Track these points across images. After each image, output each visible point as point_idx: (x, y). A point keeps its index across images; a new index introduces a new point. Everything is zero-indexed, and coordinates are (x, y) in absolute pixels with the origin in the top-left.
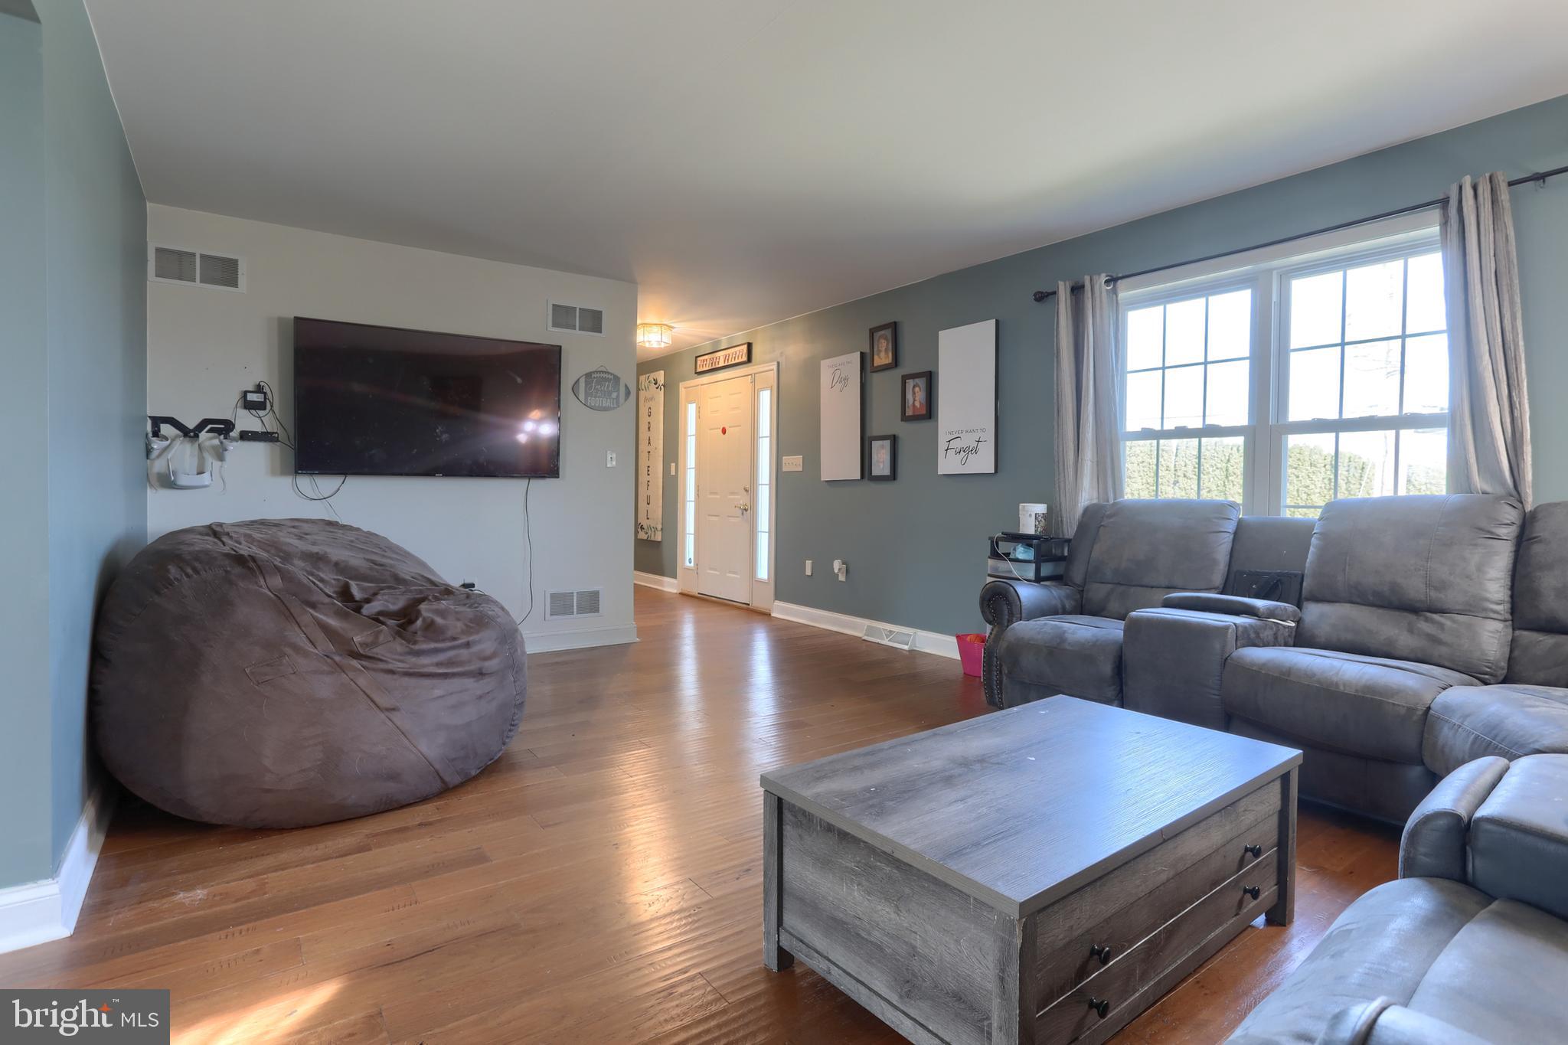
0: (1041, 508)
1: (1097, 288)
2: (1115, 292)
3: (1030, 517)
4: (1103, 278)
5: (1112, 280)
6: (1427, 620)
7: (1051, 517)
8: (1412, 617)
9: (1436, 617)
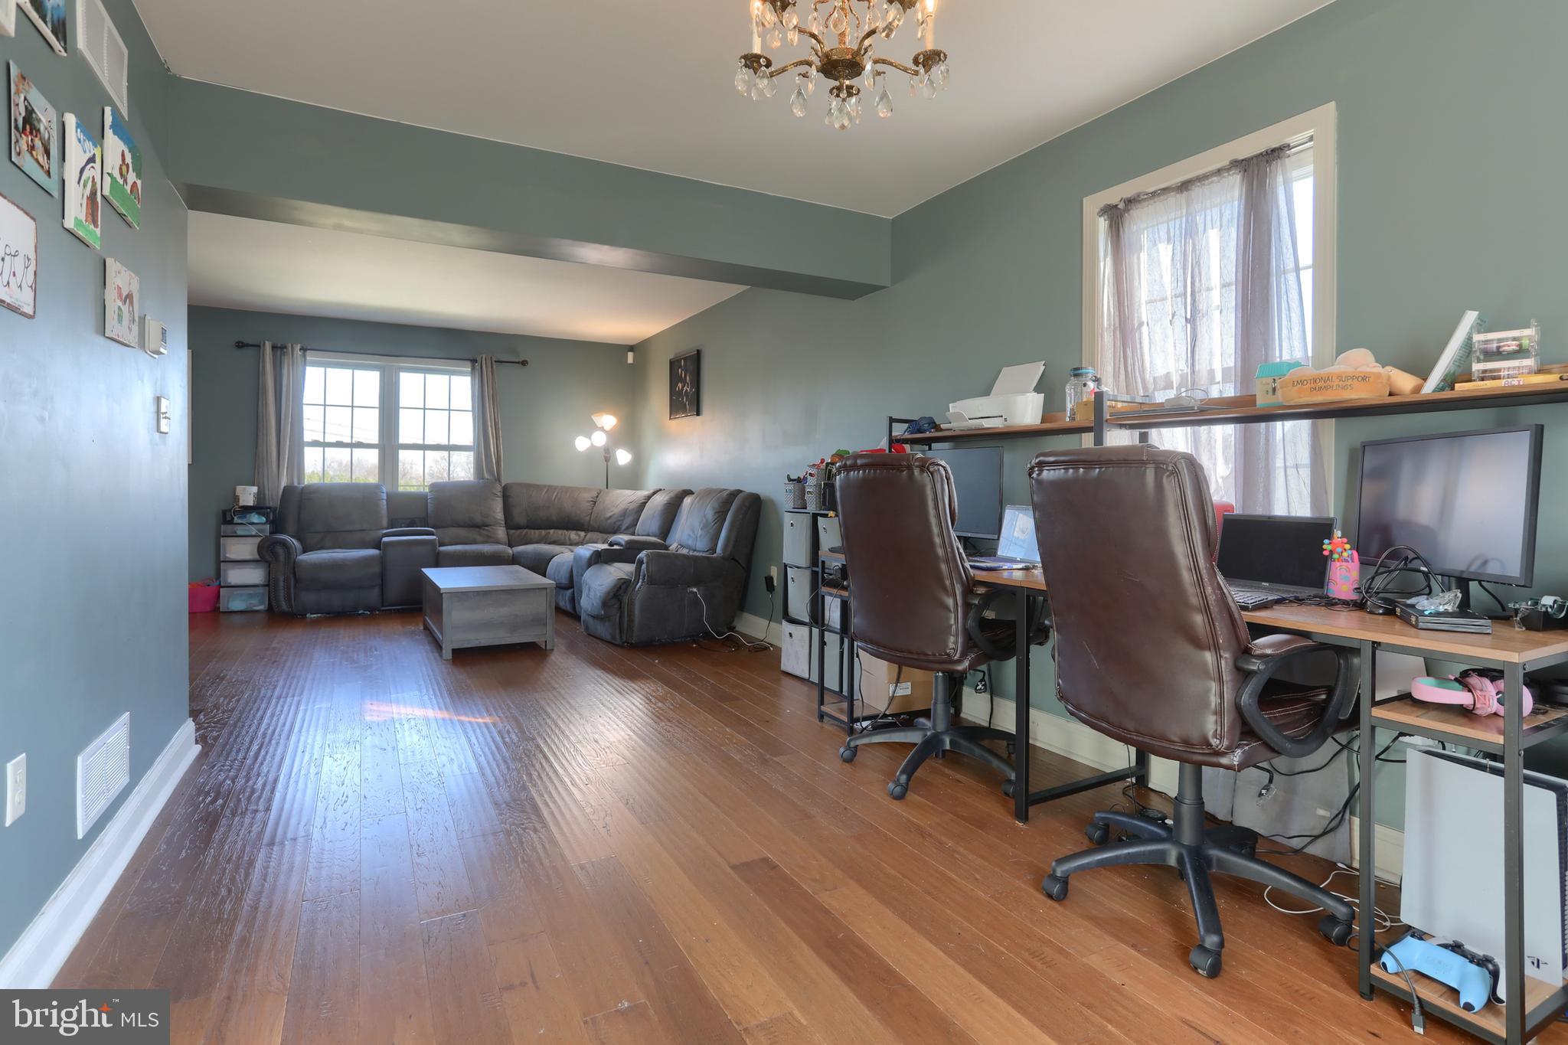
0: (255, 489)
1: (295, 352)
2: (304, 356)
3: (248, 495)
4: (299, 346)
5: (304, 349)
6: (484, 529)
7: (260, 496)
8: (478, 529)
9: (486, 528)
